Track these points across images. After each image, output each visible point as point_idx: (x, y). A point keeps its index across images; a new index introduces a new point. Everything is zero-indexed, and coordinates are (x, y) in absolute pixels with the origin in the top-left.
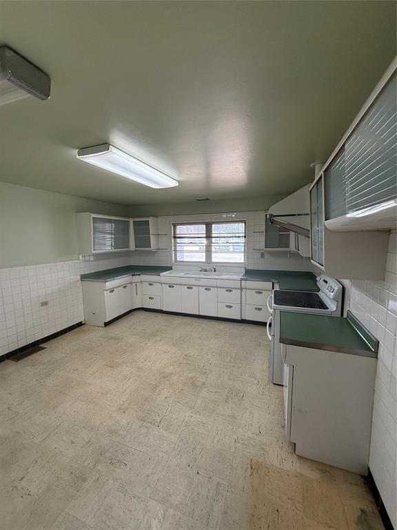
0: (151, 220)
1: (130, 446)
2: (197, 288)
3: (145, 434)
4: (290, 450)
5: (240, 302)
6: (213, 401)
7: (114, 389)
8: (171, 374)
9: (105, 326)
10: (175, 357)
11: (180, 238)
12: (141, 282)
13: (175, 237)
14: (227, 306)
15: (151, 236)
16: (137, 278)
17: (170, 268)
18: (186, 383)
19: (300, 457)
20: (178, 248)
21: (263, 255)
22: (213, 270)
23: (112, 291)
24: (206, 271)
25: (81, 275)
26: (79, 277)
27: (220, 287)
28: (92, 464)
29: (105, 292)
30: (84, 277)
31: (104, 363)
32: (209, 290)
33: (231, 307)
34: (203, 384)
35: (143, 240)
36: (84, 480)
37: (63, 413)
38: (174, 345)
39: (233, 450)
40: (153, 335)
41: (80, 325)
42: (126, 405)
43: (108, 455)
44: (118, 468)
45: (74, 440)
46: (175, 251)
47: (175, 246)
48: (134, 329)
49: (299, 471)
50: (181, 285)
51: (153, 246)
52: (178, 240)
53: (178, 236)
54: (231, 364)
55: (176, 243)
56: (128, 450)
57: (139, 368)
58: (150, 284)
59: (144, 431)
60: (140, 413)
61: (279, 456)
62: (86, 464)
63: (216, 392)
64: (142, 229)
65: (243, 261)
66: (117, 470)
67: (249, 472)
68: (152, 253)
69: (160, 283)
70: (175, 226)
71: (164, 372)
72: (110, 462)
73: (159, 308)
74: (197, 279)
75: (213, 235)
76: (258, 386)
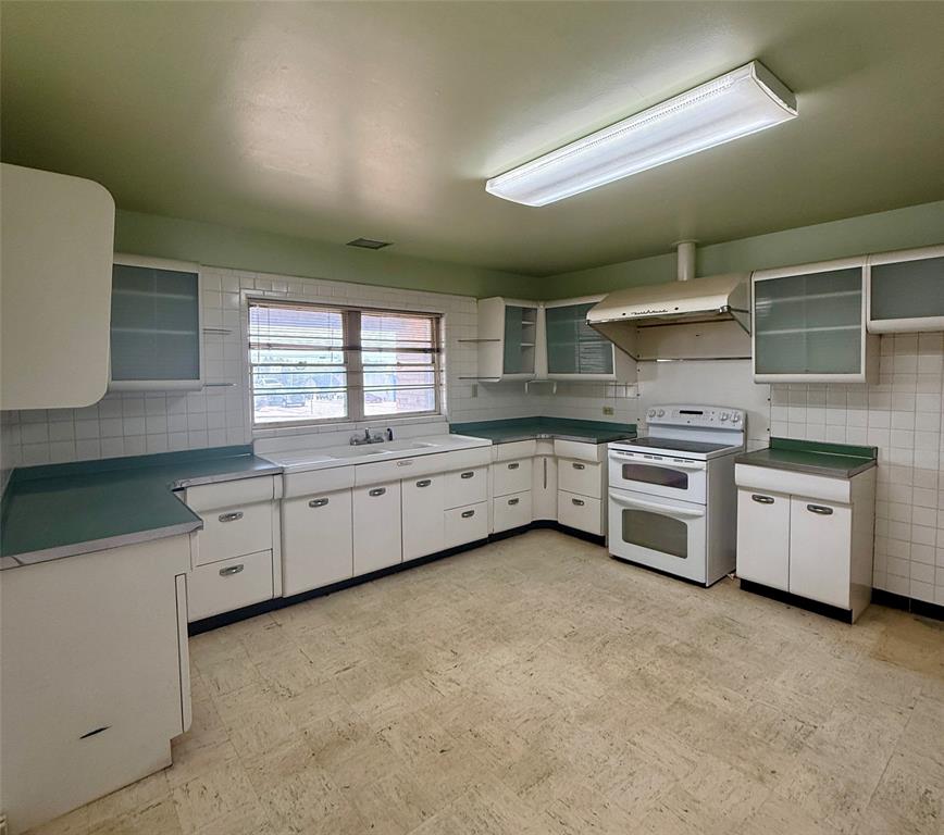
21: (475, 391)
22: (386, 437)
74: (402, 461)
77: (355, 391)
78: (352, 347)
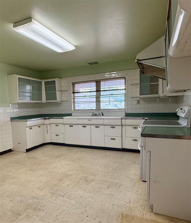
0: (57, 80)
1: (46, 204)
2: (89, 126)
3: (55, 200)
4: (150, 210)
5: (121, 136)
6: (99, 187)
7: (35, 180)
8: (71, 175)
9: (27, 152)
10: (73, 167)
11: (77, 92)
12: (50, 124)
13: (74, 93)
14: (112, 139)
15: (57, 92)
16: (47, 121)
17: (70, 115)
18: (81, 179)
19: (156, 214)
20: (76, 100)
21: (138, 102)
22: (102, 115)
23: (31, 128)
24: (96, 115)
25: (11, 118)
26: (10, 119)
27: (106, 125)
28: (23, 210)
29: (27, 128)
30: (12, 119)
31: (27, 169)
32: (98, 127)
33: (114, 139)
34: (93, 180)
35: (51, 95)
36: (20, 215)
37: (5, 189)
38: (73, 161)
39: (111, 208)
40: (58, 157)
41: (10, 151)
42: (42, 187)
43: (33, 206)
44: (39, 212)
45: (12, 200)
46: (74, 102)
47: (74, 99)
48: (46, 153)
49: (154, 219)
50: (78, 124)
51: (58, 99)
52: (76, 95)
53: (76, 91)
54: (113, 171)
55: (74, 97)
56: (44, 206)
57: (50, 172)
58: (57, 125)
59: (54, 198)
60: (51, 191)
61: (142, 212)
62: (20, 209)
63: (101, 184)
64: (51, 87)
65: (123, 107)
66: (38, 212)
67: (121, 217)
68: (58, 104)
69: (63, 124)
70: (74, 84)
71: (66, 174)
72: (34, 209)
73: (63, 142)
74: (89, 120)
75: (101, 90)
76: (131, 182)
77: (98, 102)
78: (98, 91)
